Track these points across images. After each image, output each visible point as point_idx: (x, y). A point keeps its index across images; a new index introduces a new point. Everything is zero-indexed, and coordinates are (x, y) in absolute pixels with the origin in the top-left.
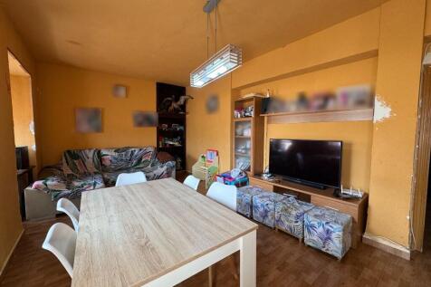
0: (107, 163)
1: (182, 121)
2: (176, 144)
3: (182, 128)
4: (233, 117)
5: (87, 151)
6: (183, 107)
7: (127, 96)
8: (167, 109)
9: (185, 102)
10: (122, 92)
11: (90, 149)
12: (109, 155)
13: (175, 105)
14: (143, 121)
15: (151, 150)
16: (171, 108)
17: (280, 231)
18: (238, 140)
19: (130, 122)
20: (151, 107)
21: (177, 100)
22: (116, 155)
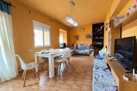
0: (78, 47)
2: (100, 44)
6: (103, 30)
7: (84, 30)
12: (79, 45)
13: (99, 30)
14: (88, 37)
15: (89, 45)
21: (100, 28)
22: (80, 46)
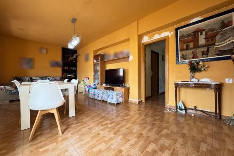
1: (75, 65)
3: (75, 69)
4: (94, 62)
5: (25, 77)
6: (76, 59)
7: (47, 52)
8: (68, 60)
9: (77, 57)
10: (44, 51)
11: (27, 77)
12: (36, 79)
13: (71, 58)
14: (55, 64)
15: (59, 78)
16: (69, 59)
17: (103, 101)
18: (96, 72)
19: (48, 65)
20: (59, 58)
21: (72, 56)
